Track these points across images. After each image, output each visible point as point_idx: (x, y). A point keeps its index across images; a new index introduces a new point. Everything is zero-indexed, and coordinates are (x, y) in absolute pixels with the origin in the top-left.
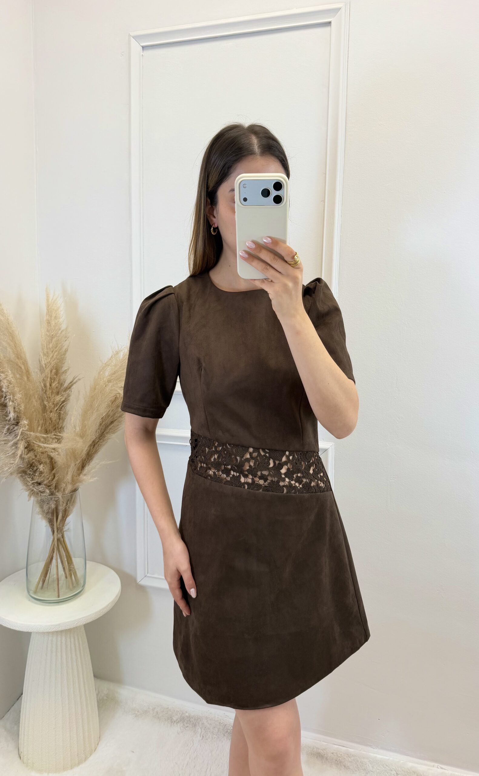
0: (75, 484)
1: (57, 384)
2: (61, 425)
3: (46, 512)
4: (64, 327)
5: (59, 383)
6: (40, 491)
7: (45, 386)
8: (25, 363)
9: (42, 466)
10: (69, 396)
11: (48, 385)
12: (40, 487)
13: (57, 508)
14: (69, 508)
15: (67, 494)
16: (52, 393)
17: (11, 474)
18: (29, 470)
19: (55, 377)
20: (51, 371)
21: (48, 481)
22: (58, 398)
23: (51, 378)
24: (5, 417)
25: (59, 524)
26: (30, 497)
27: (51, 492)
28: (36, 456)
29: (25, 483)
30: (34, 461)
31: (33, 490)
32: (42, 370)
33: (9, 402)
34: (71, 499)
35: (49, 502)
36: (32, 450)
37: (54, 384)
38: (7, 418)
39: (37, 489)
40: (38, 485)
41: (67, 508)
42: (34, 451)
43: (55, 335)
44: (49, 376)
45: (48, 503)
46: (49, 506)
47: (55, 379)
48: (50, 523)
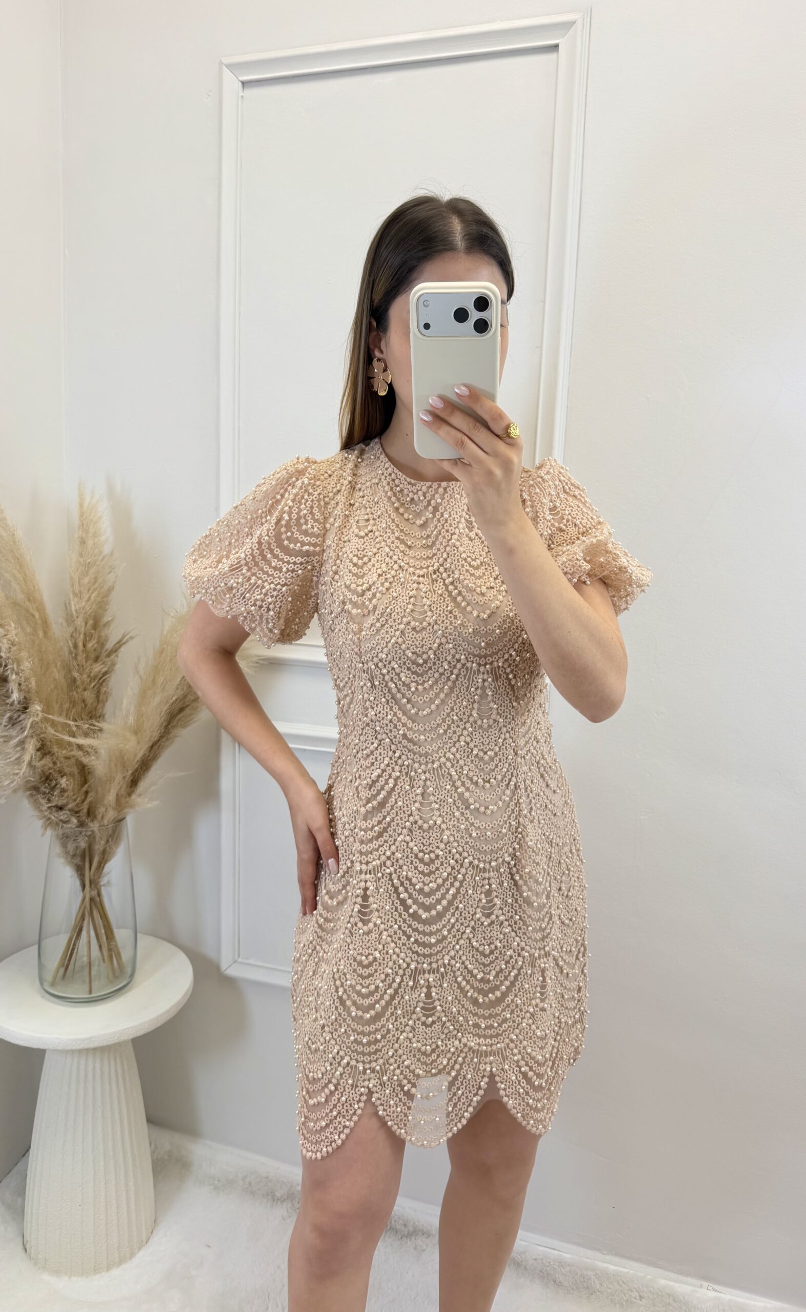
2: (100, 710)
3: (71, 854)
5: (98, 642)
6: (61, 820)
7: (76, 646)
8: (41, 609)
9: (64, 779)
10: (113, 664)
11: (80, 645)
12: (61, 814)
13: (90, 847)
14: (110, 847)
17: (15, 791)
18: (43, 786)
19: (91, 633)
20: (86, 623)
21: (74, 804)
22: (97, 668)
23: (85, 634)
24: (5, 698)
25: (94, 875)
26: (45, 829)
28: (55, 763)
29: (37, 806)
30: (51, 771)
31: (49, 819)
32: (70, 619)
33: (12, 675)
34: (113, 834)
36: (49, 753)
38: (8, 701)
39: (57, 818)
40: (58, 811)
41: (107, 848)
42: (52, 756)
45: (75, 840)
48: (77, 872)
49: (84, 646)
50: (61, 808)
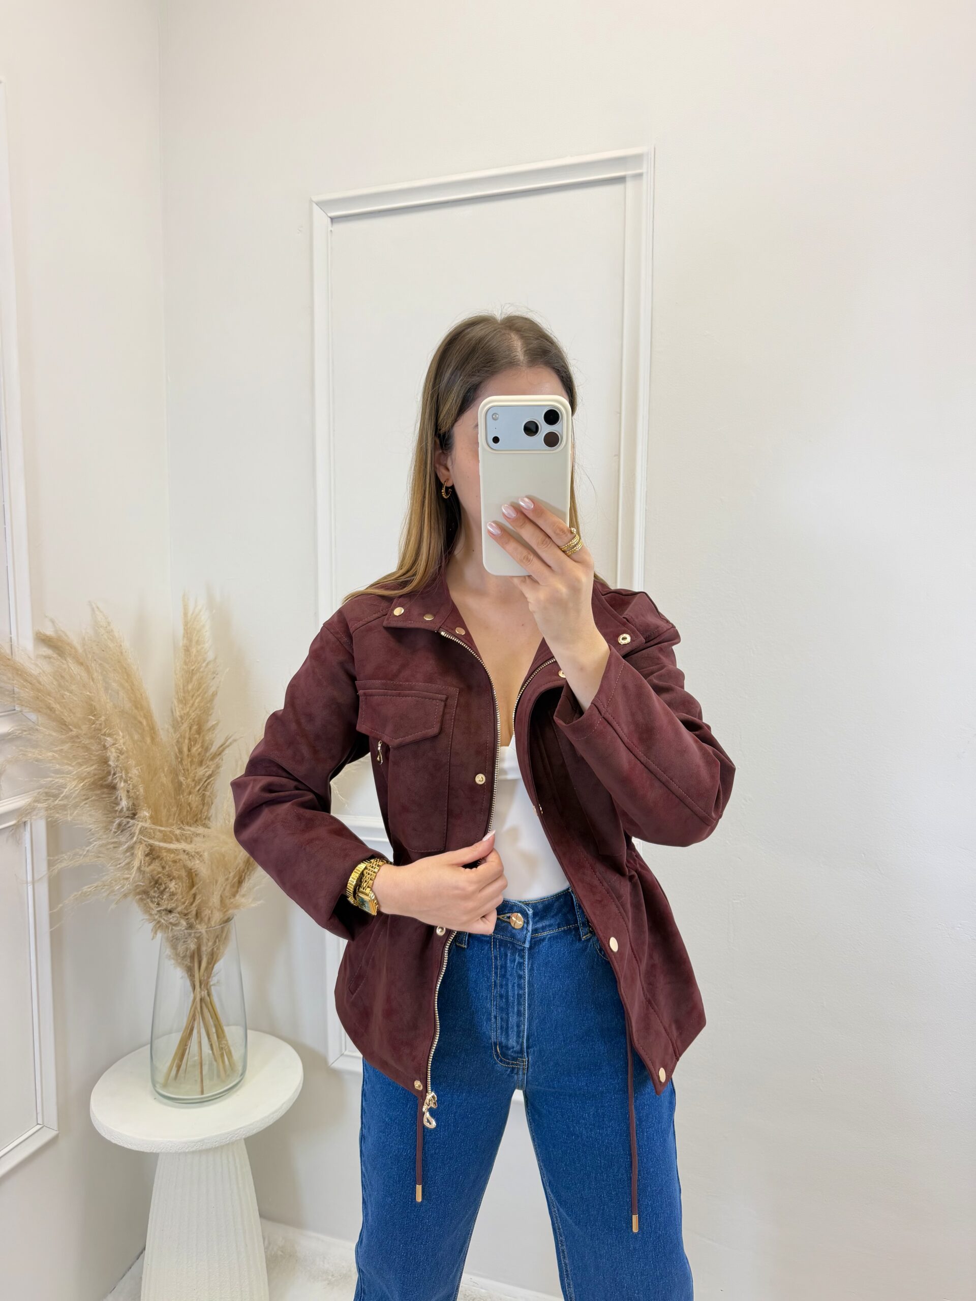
0: (227, 911)
1: (199, 748)
2: (206, 814)
3: (181, 956)
4: (210, 656)
5: (202, 746)
6: (171, 923)
7: (181, 751)
8: (148, 716)
9: (173, 883)
10: (218, 767)
11: (185, 749)
12: (171, 917)
13: (199, 949)
14: (217, 949)
15: (215, 927)
16: (192, 762)
17: (125, 896)
18: (153, 891)
19: (196, 738)
20: (190, 728)
21: (183, 907)
22: (201, 772)
23: (190, 739)
24: (114, 805)
25: (203, 976)
26: (156, 933)
27: (189, 923)
28: (163, 868)
29: (147, 910)
30: (160, 875)
31: (159, 922)
32: (176, 725)
33: (121, 782)
34: (221, 936)
35: (187, 940)
36: (158, 857)
37: (195, 749)
38: (117, 809)
39: (166, 921)
40: (168, 914)
41: (215, 949)
42: (161, 860)
43: (197, 670)
44: (187, 735)
46: (186, 946)
47: (196, 741)
48: (188, 973)
49: (189, 750)
50: (170, 912)
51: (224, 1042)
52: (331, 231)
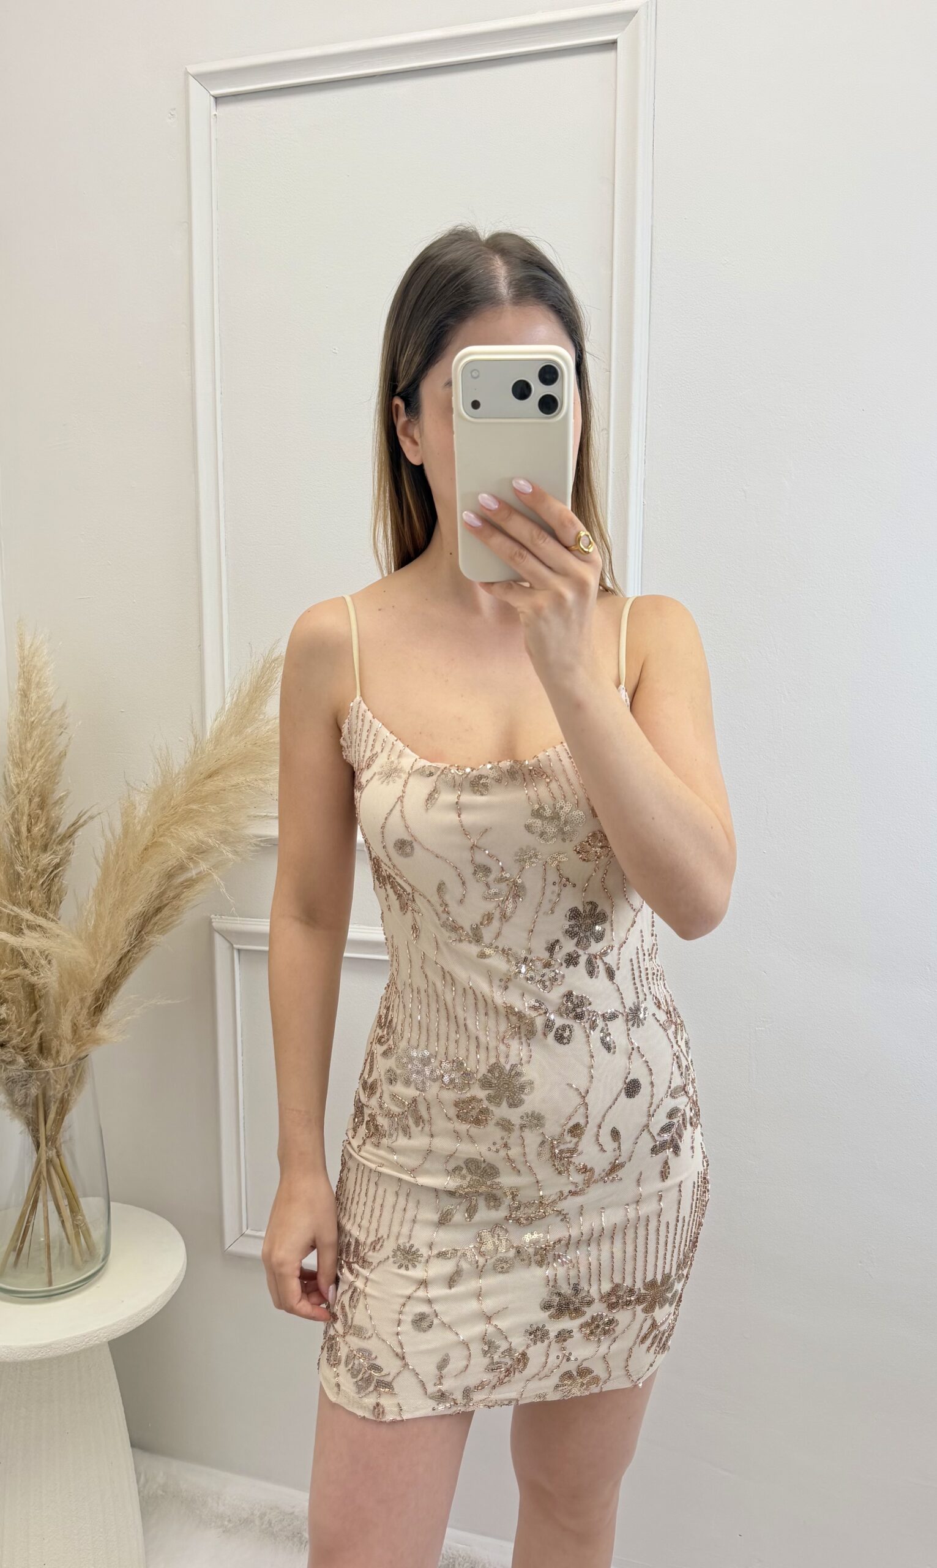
0: (82, 1045)
1: (42, 828)
3: (19, 1104)
4: (56, 703)
5: (46, 826)
6: (3, 1061)
7: (18, 832)
10: (68, 853)
11: (24, 829)
13: (44, 1094)
14: (68, 1095)
15: (66, 1065)
16: (33, 847)
19: (38, 814)
20: (30, 801)
21: (20, 1039)
22: (46, 859)
23: (29, 815)
25: (51, 1130)
27: (29, 1061)
32: (10, 796)
34: (73, 1078)
35: (27, 1083)
37: (37, 829)
43: (37, 722)
44: (27, 812)
45: (23, 1085)
46: (26, 1090)
47: (38, 818)
48: (28, 1127)
49: (29, 831)
50: (1, 1045)
51: (80, 1217)
52: (215, 115)
